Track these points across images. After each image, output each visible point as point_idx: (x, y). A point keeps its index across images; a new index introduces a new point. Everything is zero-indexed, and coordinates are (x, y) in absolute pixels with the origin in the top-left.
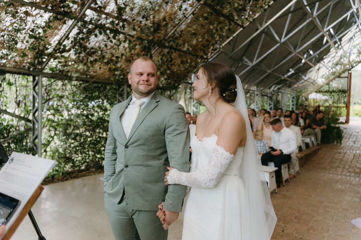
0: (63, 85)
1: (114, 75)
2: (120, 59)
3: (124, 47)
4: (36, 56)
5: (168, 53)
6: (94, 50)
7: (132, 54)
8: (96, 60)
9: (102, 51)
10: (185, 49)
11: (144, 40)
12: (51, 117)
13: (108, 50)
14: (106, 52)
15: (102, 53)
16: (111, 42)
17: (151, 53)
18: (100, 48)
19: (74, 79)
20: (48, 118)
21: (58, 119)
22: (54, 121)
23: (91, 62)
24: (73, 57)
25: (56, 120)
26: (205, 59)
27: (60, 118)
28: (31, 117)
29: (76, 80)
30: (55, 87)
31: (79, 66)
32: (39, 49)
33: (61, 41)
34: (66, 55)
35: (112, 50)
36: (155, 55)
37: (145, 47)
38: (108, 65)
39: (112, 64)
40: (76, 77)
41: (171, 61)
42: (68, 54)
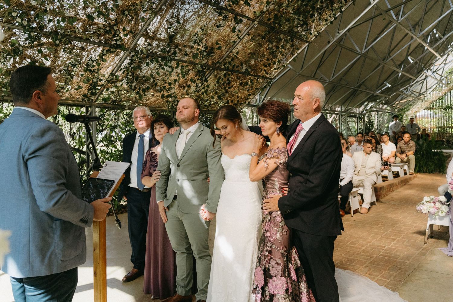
0: (115, 115)
1: (167, 101)
2: (172, 86)
3: (177, 73)
4: (90, 87)
5: (225, 75)
6: (145, 78)
7: (186, 79)
8: (148, 88)
9: (154, 78)
10: (244, 70)
11: (197, 64)
12: (104, 148)
13: (160, 76)
14: (158, 80)
15: (154, 81)
16: (163, 69)
17: (206, 77)
18: (152, 75)
19: (127, 108)
20: (102, 149)
21: (111, 150)
22: (107, 153)
23: (144, 90)
24: (125, 86)
25: (109, 151)
26: (269, 78)
27: (114, 149)
28: (85, 149)
29: (128, 109)
30: (108, 117)
31: (131, 94)
32: (93, 81)
33: (114, 72)
34: (119, 84)
35: (164, 77)
36: (211, 78)
37: (199, 71)
38: (160, 92)
39: (165, 91)
40: (129, 106)
41: (229, 83)
42: (121, 83)
